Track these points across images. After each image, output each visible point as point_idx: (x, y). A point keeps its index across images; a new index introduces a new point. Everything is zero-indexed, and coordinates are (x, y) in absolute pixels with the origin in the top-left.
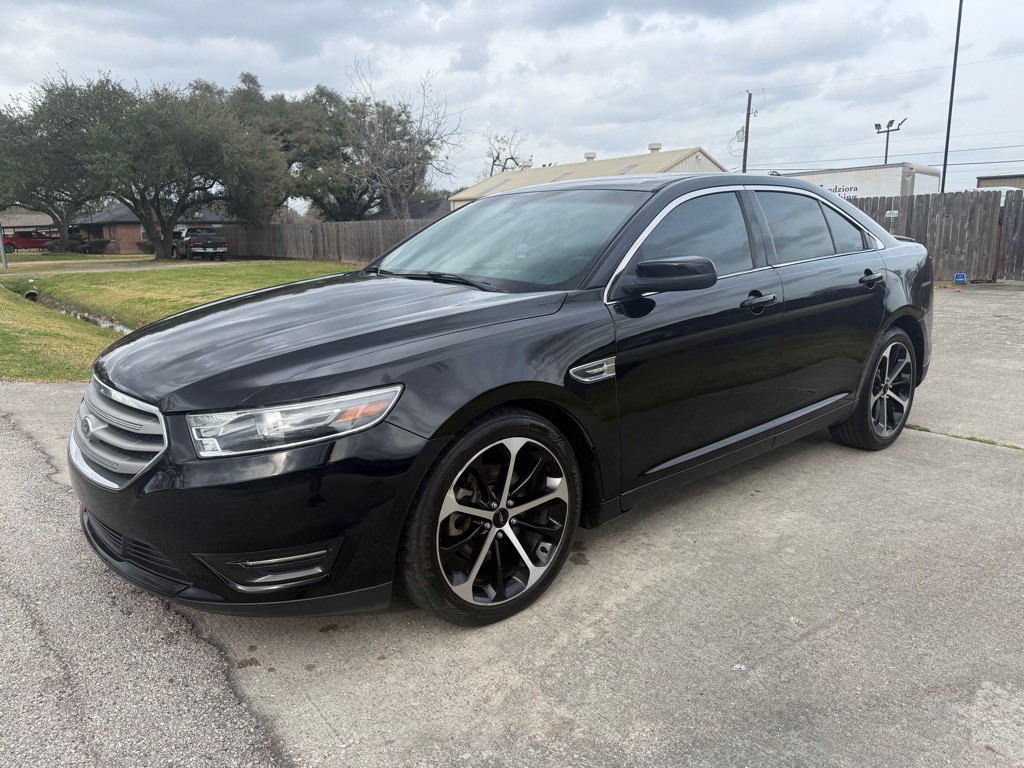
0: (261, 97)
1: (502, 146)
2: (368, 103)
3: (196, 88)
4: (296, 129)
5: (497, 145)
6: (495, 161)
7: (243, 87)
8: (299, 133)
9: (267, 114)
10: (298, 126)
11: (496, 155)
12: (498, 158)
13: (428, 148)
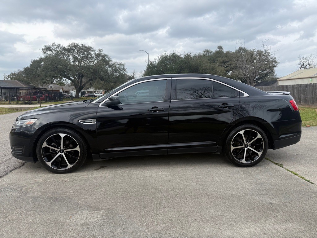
0: (223, 52)
1: (305, 61)
2: (254, 51)
3: (205, 52)
4: (230, 61)
5: (303, 60)
6: (301, 66)
7: (218, 50)
8: (231, 62)
9: (222, 57)
10: (231, 60)
11: (302, 64)
12: (303, 65)
13: (274, 63)
